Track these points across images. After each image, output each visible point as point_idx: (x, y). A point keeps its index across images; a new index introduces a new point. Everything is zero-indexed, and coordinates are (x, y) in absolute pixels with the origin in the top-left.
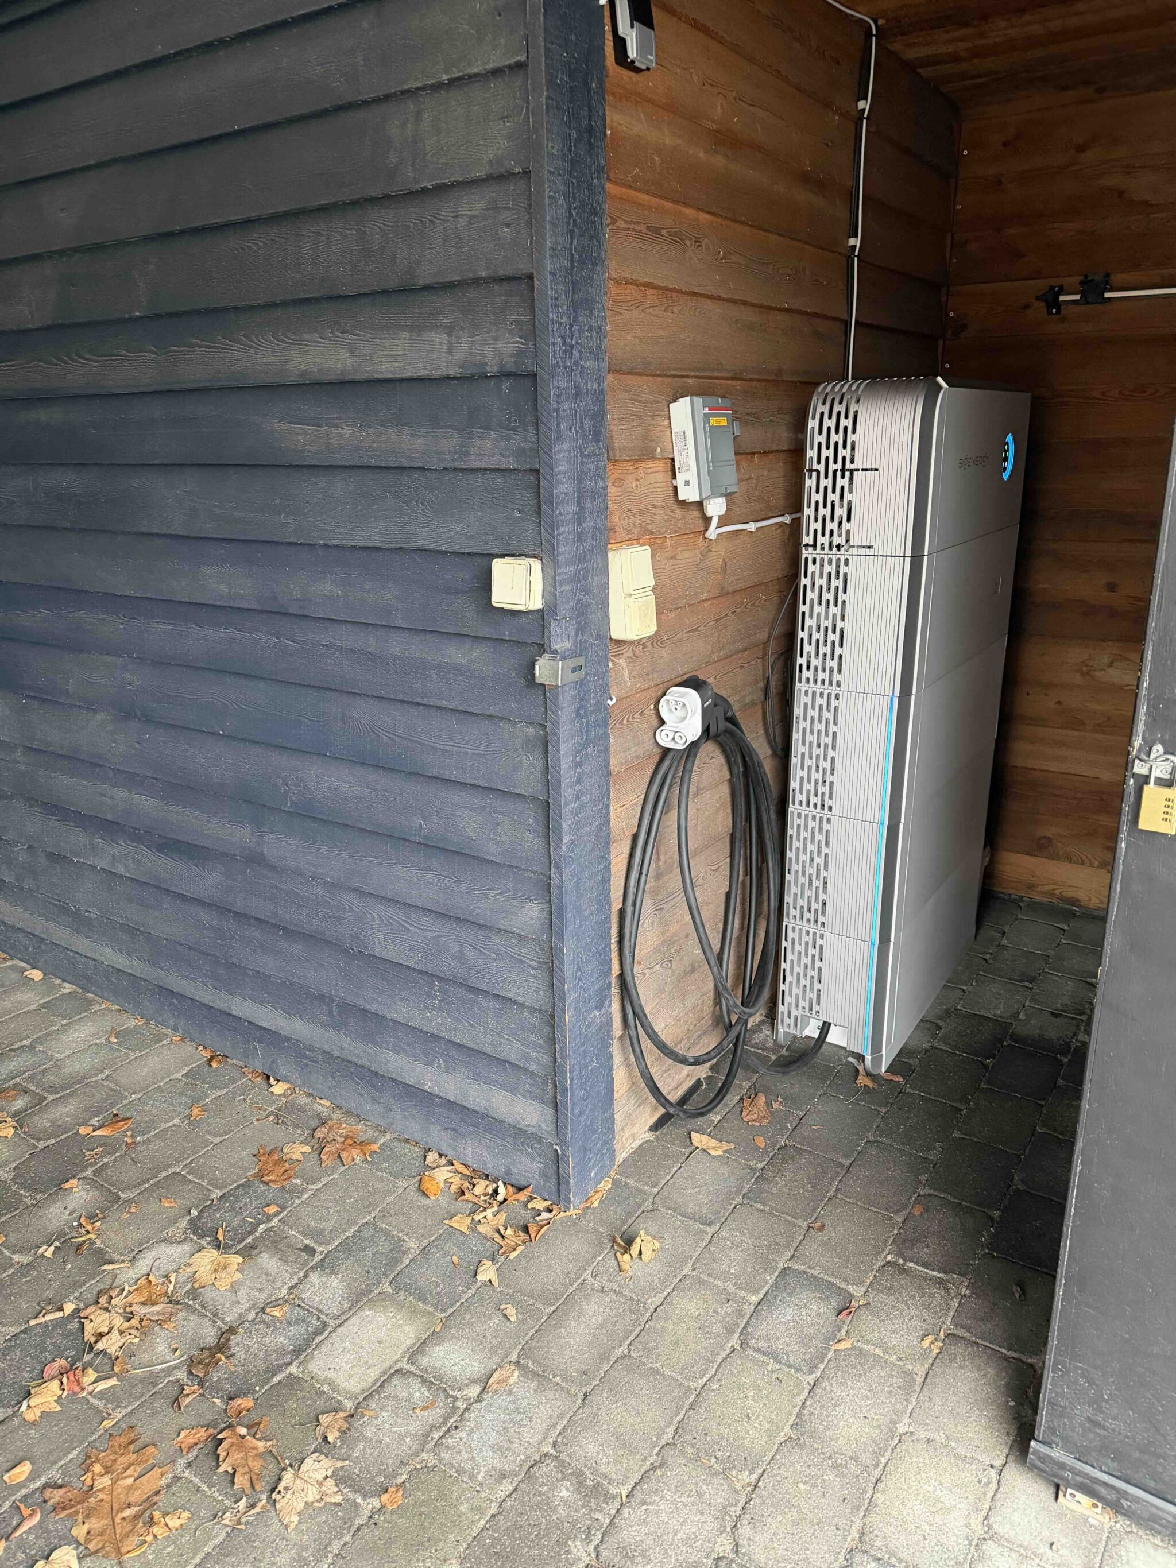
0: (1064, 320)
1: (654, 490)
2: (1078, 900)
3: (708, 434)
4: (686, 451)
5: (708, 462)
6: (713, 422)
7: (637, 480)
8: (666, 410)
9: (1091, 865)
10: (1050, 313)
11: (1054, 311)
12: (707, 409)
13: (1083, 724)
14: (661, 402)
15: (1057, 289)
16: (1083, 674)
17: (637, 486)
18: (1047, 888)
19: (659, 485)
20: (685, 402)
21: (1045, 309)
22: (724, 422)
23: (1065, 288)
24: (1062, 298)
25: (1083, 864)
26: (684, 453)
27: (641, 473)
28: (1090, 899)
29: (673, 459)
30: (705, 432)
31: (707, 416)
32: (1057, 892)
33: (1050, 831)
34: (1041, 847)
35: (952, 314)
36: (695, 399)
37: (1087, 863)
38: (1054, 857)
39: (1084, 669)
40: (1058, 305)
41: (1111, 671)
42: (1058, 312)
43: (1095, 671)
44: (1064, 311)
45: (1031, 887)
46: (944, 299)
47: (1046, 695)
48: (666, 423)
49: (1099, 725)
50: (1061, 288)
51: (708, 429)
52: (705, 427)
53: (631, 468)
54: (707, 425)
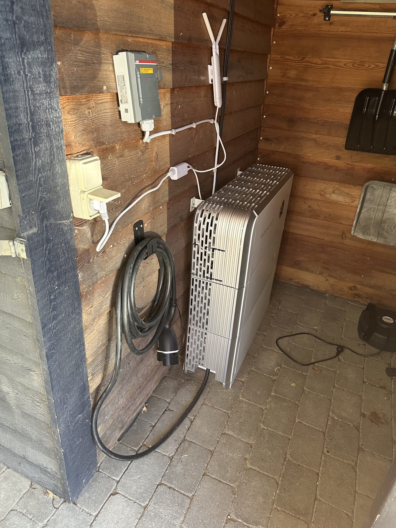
0: (331, 24)
1: (104, 115)
2: (309, 286)
3: (139, 79)
4: (125, 89)
5: (139, 98)
6: (143, 71)
7: (89, 108)
8: (111, 59)
9: (316, 273)
10: (325, 20)
11: (327, 19)
12: (138, 61)
13: (319, 216)
14: (107, 54)
15: (330, 7)
16: (321, 195)
17: (89, 113)
18: (296, 280)
19: (108, 111)
20: (123, 55)
21: (323, 17)
22: (151, 71)
23: (334, 6)
24: (332, 12)
25: (312, 273)
26: (124, 91)
27: (92, 104)
28: (314, 286)
29: (117, 94)
30: (137, 78)
31: (138, 67)
32: (301, 282)
33: (301, 258)
34: (297, 265)
35: (278, 15)
36: (129, 53)
37: (314, 272)
38: (302, 269)
39: (322, 193)
40: (329, 15)
41: (333, 195)
42: (329, 20)
43: (326, 194)
44: (332, 19)
45: (291, 279)
46: (275, 6)
47: (305, 203)
48: (111, 68)
49: (326, 217)
50: (332, 6)
51: (139, 76)
52: (136, 75)
53: (84, 100)
54: (138, 73)
